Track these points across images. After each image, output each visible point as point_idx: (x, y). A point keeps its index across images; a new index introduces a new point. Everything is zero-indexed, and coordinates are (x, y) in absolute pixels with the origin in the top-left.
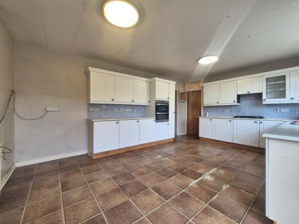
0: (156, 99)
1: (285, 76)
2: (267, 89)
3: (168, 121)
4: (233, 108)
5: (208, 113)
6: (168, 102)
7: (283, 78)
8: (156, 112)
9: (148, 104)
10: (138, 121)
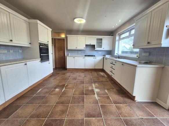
0: (39, 42)
1: (102, 39)
2: (97, 43)
3: (49, 60)
4: (82, 51)
5: (69, 54)
6: (48, 45)
7: (101, 39)
8: (40, 54)
9: (29, 46)
10: (26, 64)
